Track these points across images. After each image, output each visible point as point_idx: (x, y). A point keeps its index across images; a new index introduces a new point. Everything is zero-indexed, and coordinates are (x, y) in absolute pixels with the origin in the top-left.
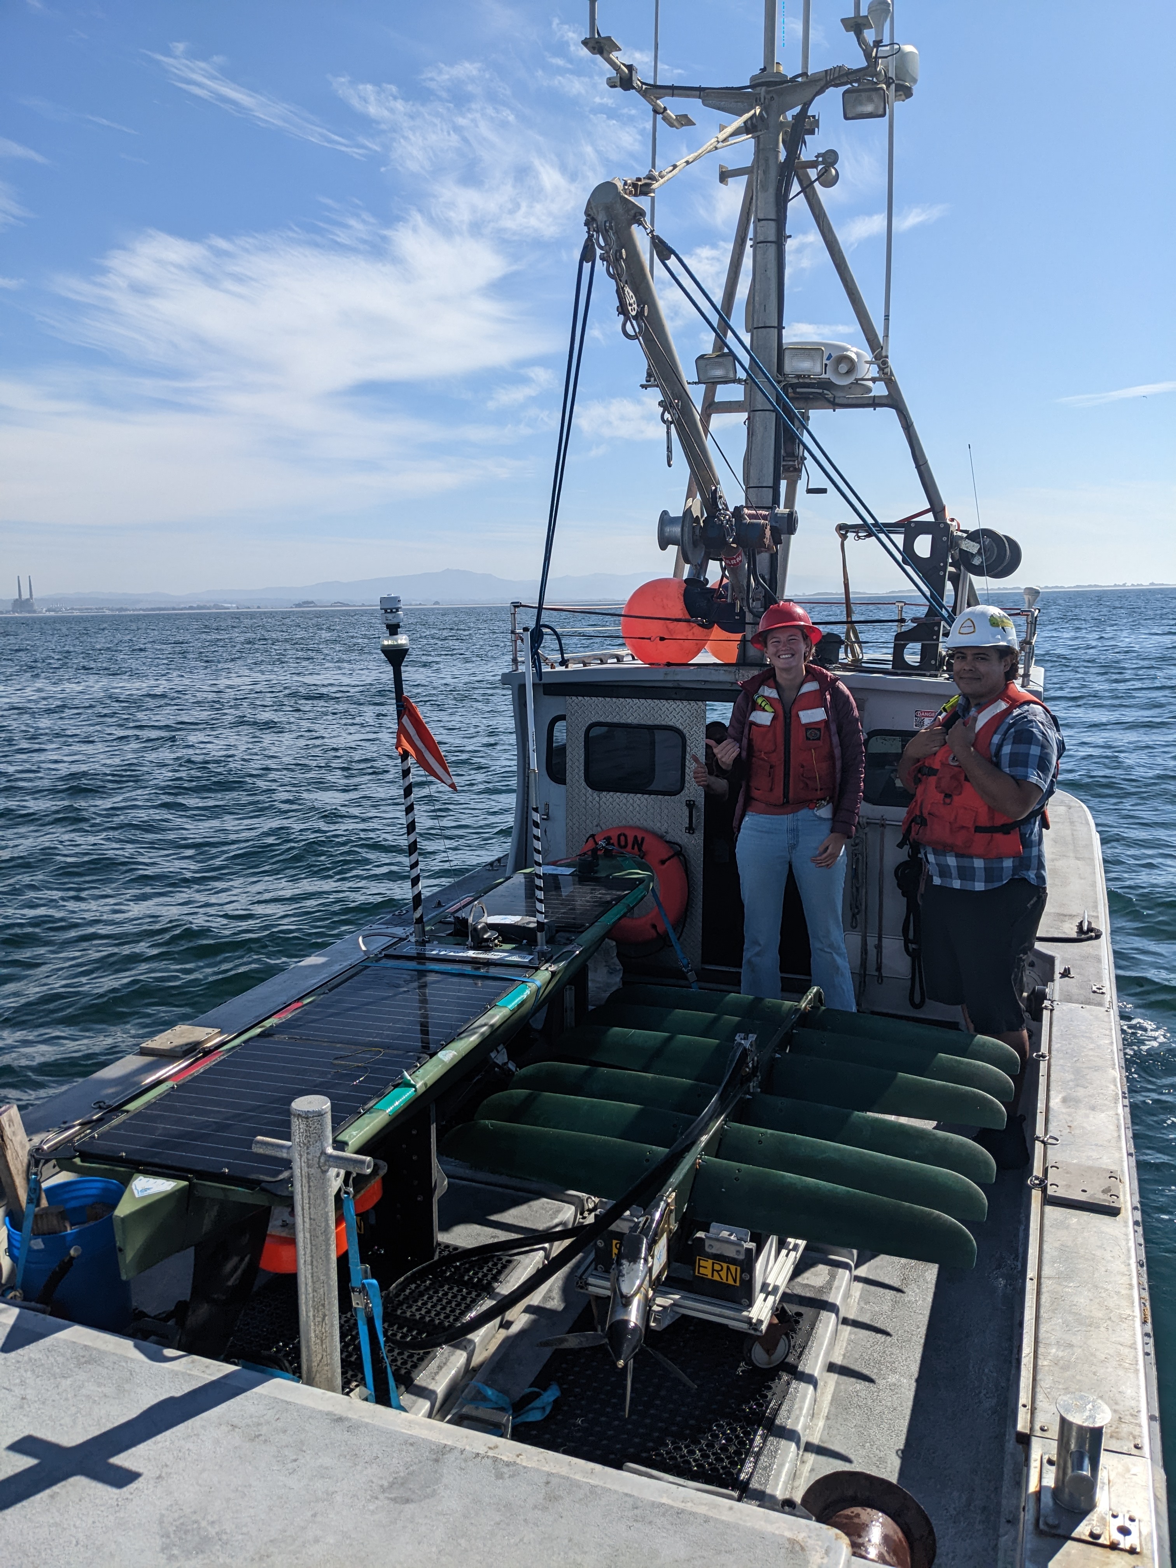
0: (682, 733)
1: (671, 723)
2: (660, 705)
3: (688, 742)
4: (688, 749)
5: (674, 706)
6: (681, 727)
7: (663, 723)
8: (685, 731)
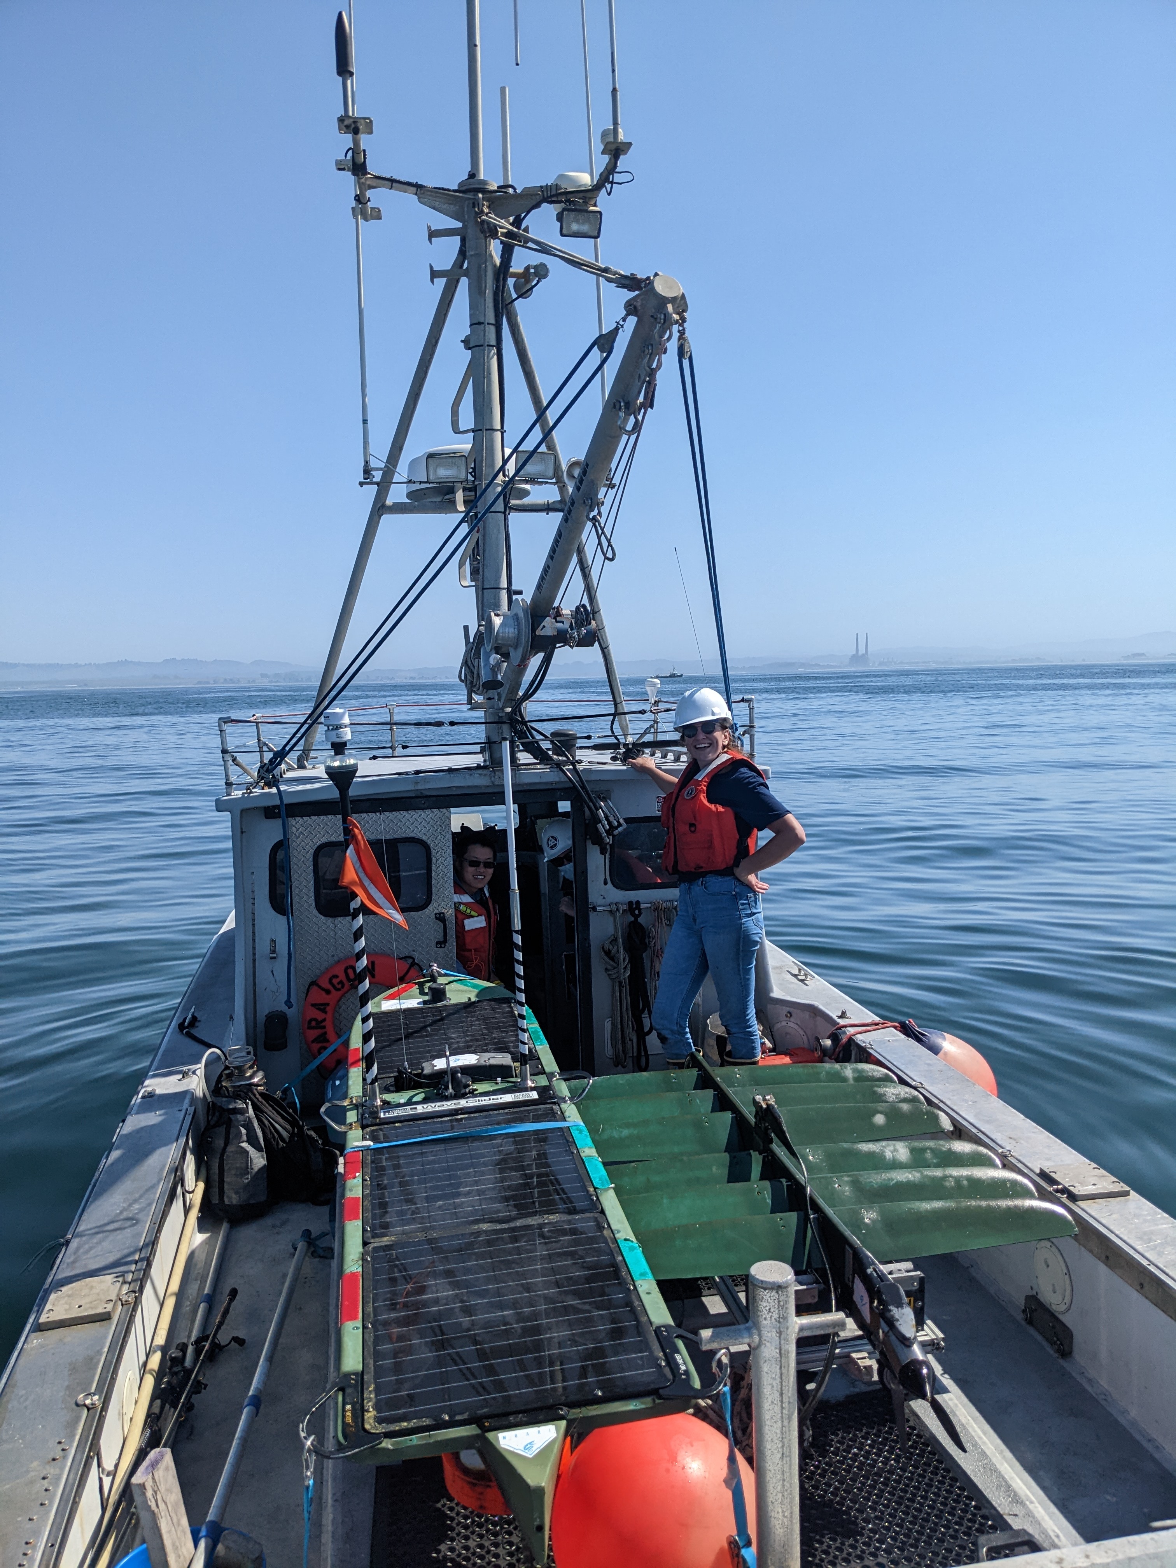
0: (426, 843)
1: (412, 835)
2: (400, 816)
3: (433, 852)
4: (434, 859)
5: (416, 816)
6: (424, 838)
7: (404, 836)
8: (429, 842)
